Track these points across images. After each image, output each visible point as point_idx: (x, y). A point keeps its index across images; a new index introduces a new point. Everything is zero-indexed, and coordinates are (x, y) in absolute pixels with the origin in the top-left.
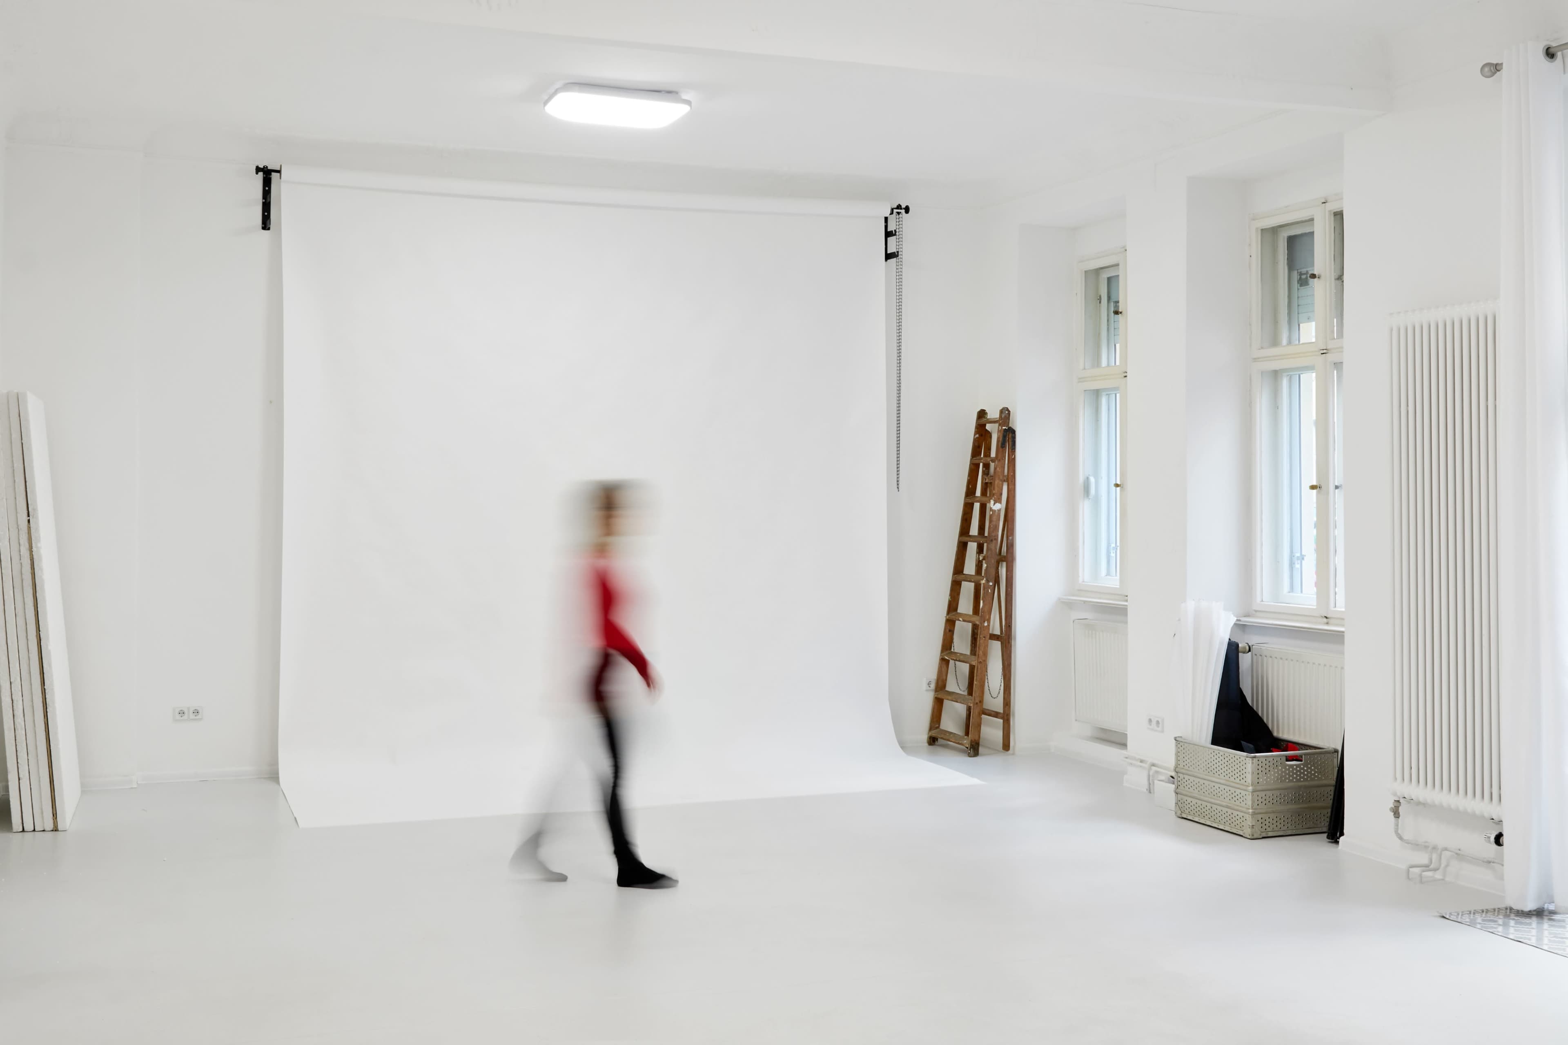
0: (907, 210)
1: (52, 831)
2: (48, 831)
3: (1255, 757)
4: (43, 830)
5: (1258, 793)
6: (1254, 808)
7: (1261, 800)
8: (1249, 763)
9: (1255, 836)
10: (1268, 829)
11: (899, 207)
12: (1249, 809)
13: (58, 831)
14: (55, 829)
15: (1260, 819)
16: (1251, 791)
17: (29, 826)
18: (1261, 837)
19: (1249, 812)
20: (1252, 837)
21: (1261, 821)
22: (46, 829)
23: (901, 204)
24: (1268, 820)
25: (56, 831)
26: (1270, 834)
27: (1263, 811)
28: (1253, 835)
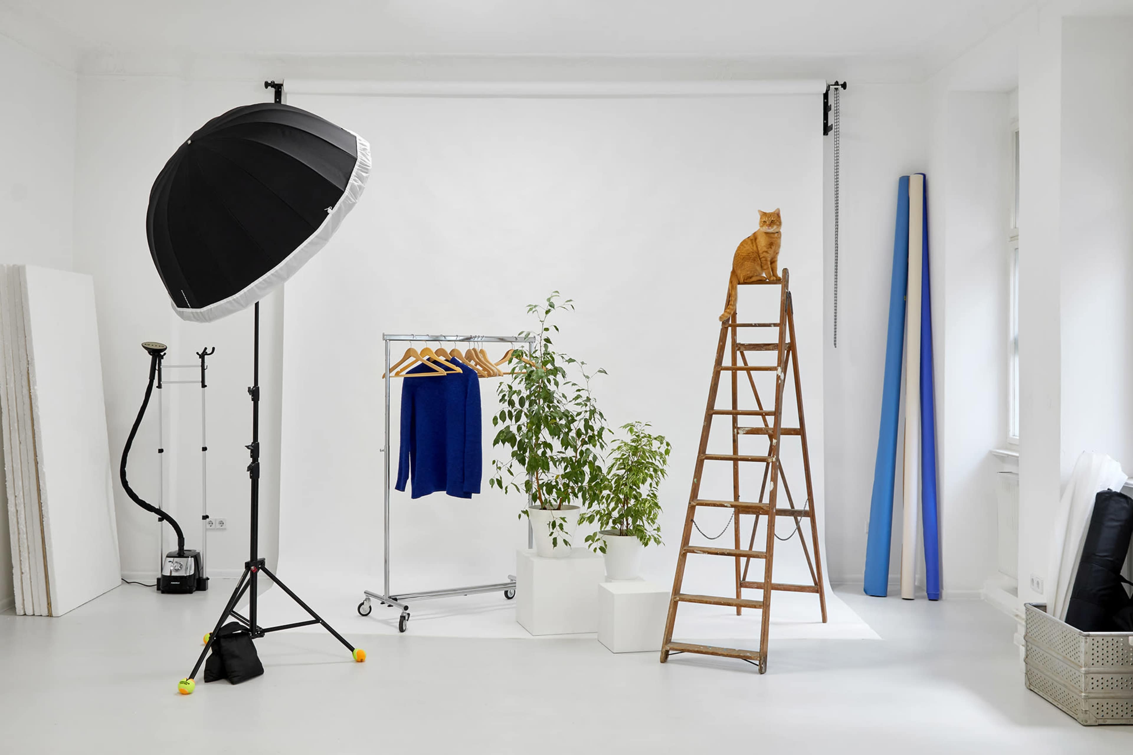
0: (844, 86)
1: (48, 616)
2: (45, 616)
3: (1089, 636)
4: (40, 614)
5: (1093, 676)
6: (1087, 691)
7: (1096, 683)
8: (1082, 642)
9: (1089, 723)
10: (1106, 716)
11: (837, 83)
12: (1082, 692)
13: (52, 617)
14: (50, 615)
15: (1095, 705)
16: (1084, 672)
17: (29, 612)
18: (1097, 724)
19: (1081, 696)
20: (1085, 724)
21: (1096, 706)
22: (43, 615)
23: (838, 81)
24: (1105, 706)
25: (51, 616)
26: (1109, 722)
27: (1101, 695)
28: (1086, 722)
